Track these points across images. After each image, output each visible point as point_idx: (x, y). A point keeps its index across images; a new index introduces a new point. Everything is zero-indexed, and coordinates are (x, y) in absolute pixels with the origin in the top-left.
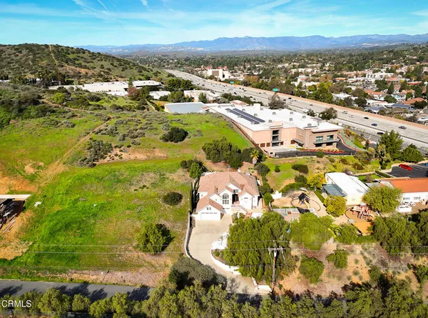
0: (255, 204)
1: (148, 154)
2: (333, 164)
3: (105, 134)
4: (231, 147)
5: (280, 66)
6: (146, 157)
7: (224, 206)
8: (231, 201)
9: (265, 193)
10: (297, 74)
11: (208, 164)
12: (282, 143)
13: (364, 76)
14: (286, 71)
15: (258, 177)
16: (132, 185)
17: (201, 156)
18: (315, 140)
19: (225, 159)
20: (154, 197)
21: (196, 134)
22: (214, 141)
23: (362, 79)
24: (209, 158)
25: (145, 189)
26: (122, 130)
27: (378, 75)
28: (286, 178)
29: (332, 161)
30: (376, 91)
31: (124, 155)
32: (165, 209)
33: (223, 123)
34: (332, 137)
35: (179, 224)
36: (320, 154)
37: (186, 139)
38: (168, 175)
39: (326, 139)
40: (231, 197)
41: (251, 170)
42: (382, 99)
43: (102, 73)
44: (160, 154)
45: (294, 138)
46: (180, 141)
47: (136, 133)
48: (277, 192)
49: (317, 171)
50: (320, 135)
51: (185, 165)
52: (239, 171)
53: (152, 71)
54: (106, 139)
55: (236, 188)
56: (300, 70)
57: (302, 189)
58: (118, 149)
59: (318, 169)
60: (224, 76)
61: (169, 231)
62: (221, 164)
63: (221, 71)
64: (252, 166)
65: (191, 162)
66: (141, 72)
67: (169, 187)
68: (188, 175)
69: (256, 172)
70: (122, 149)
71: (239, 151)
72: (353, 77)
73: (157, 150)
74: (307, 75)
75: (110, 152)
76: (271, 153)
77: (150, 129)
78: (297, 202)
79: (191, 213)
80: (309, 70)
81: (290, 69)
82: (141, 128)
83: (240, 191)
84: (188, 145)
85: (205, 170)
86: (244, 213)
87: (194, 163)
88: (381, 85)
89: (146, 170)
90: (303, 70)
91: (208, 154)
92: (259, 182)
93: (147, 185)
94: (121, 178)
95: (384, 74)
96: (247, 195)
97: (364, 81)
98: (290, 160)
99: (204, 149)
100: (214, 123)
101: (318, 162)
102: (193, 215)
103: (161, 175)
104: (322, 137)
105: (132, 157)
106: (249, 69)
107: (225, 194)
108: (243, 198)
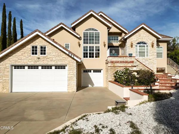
107: (91, 29)
108: (135, 44)
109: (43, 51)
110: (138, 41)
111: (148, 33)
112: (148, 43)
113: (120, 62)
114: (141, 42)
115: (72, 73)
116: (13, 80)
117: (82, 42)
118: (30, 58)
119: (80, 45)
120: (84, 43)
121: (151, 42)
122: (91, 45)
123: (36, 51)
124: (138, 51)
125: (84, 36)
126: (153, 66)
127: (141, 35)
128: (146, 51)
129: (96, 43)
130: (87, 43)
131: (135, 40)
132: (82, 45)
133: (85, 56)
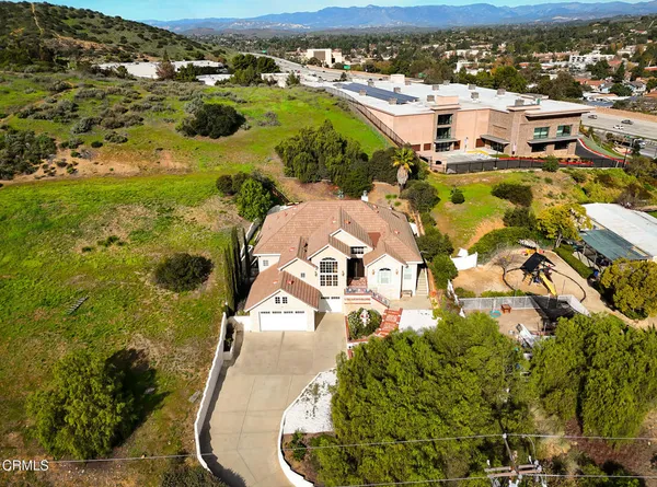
0: (410, 284)
1: (144, 163)
2: (582, 186)
3: (44, 118)
4: (344, 144)
5: (425, 47)
6: (137, 170)
7: (326, 291)
8: (342, 280)
9: (434, 256)
10: (455, 59)
11: (288, 186)
12: (457, 144)
13: (567, 59)
14: (437, 54)
15: (412, 215)
16: (81, 235)
17: (274, 168)
18: (532, 136)
19: (331, 175)
20: (131, 268)
21: (264, 120)
22: (303, 131)
23: (563, 64)
24: (291, 174)
25: (114, 246)
26: (88, 111)
27: (589, 58)
28: (482, 216)
29: (578, 179)
30: (593, 79)
31: (83, 166)
32: (156, 302)
33: (328, 102)
34: (566, 130)
35: (188, 350)
36: (550, 165)
37: (240, 133)
38: (180, 210)
39: (554, 134)
40: (342, 268)
41: (394, 201)
42: (606, 90)
43: (121, 48)
44: (172, 164)
45: (484, 133)
46: (226, 134)
47: (121, 117)
48: (463, 252)
49: (549, 201)
50: (543, 124)
51: (228, 186)
52: (365, 198)
53: (210, 48)
54: (43, 129)
55: (357, 243)
56: (459, 52)
57: (527, 243)
58: (69, 151)
59: (550, 196)
60: (333, 60)
61: (153, 372)
62: (321, 186)
63: (328, 51)
64: (396, 190)
65: (242, 177)
66: (191, 49)
67: (180, 240)
68: (235, 211)
69: (405, 204)
70: (78, 151)
71: (364, 157)
72: (548, 62)
73: (166, 154)
74: (471, 59)
75: (47, 157)
76: (438, 163)
77: (156, 110)
78: (517, 278)
79: (231, 313)
80: (475, 52)
81: (442, 52)
82: (136, 108)
83: (368, 250)
84: (242, 144)
85: (279, 200)
86: (381, 310)
87: (250, 182)
88: (599, 70)
89: (125, 198)
90: (464, 51)
91: (289, 163)
92: (414, 227)
93: (122, 235)
94: (55, 218)
95: (599, 56)
96: (388, 261)
97: (566, 66)
98: (484, 176)
99: (280, 151)
100: (306, 101)
101: (548, 181)
102: (238, 319)
103: (162, 211)
104: (547, 129)
105: (102, 169)
106: (375, 52)
107: (328, 258)
108: (377, 271)
109: (285, 301)
110: (381, 266)
113: (356, 299)
114: (384, 269)
117: (318, 271)
118: (274, 306)
119: (316, 273)
120: (321, 272)
122: (329, 274)
123: (279, 300)
124: (381, 278)
125: (321, 266)
127: (385, 261)
128: (389, 278)
129: (334, 272)
130: (324, 272)
132: (319, 274)
133: (322, 284)
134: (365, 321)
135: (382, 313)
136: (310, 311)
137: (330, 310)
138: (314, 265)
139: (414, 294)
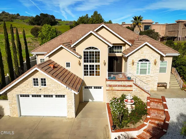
40: (104, 57)
86: (144, 97)
107: (91, 47)
108: (136, 61)
110: (140, 58)
111: (152, 50)
112: (151, 60)
113: (118, 86)
114: (143, 60)
115: (71, 103)
116: (21, 106)
117: (82, 60)
118: (32, 89)
119: (80, 64)
120: (85, 62)
121: (154, 59)
122: (92, 64)
123: (37, 82)
124: (140, 68)
125: (85, 55)
126: (153, 83)
127: (144, 52)
128: (148, 68)
129: (96, 62)
130: (88, 62)
131: (137, 57)
132: (83, 64)
133: (86, 74)
134: (129, 106)
135: (145, 101)
136: (71, 94)
137: (92, 99)
138: (78, 54)
139: (168, 87)
